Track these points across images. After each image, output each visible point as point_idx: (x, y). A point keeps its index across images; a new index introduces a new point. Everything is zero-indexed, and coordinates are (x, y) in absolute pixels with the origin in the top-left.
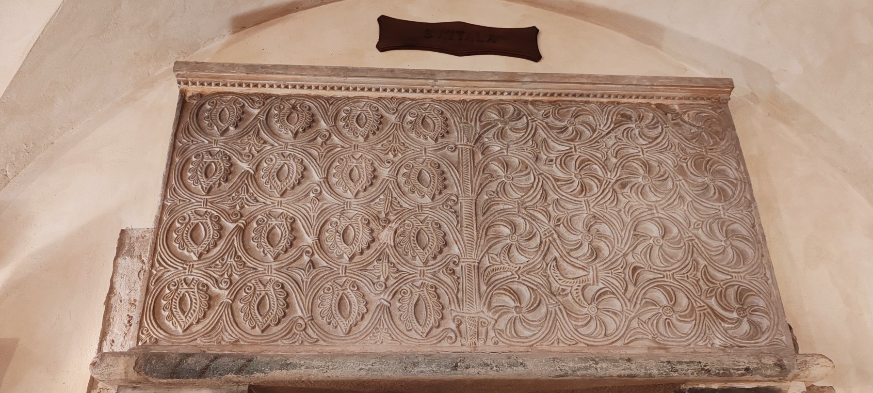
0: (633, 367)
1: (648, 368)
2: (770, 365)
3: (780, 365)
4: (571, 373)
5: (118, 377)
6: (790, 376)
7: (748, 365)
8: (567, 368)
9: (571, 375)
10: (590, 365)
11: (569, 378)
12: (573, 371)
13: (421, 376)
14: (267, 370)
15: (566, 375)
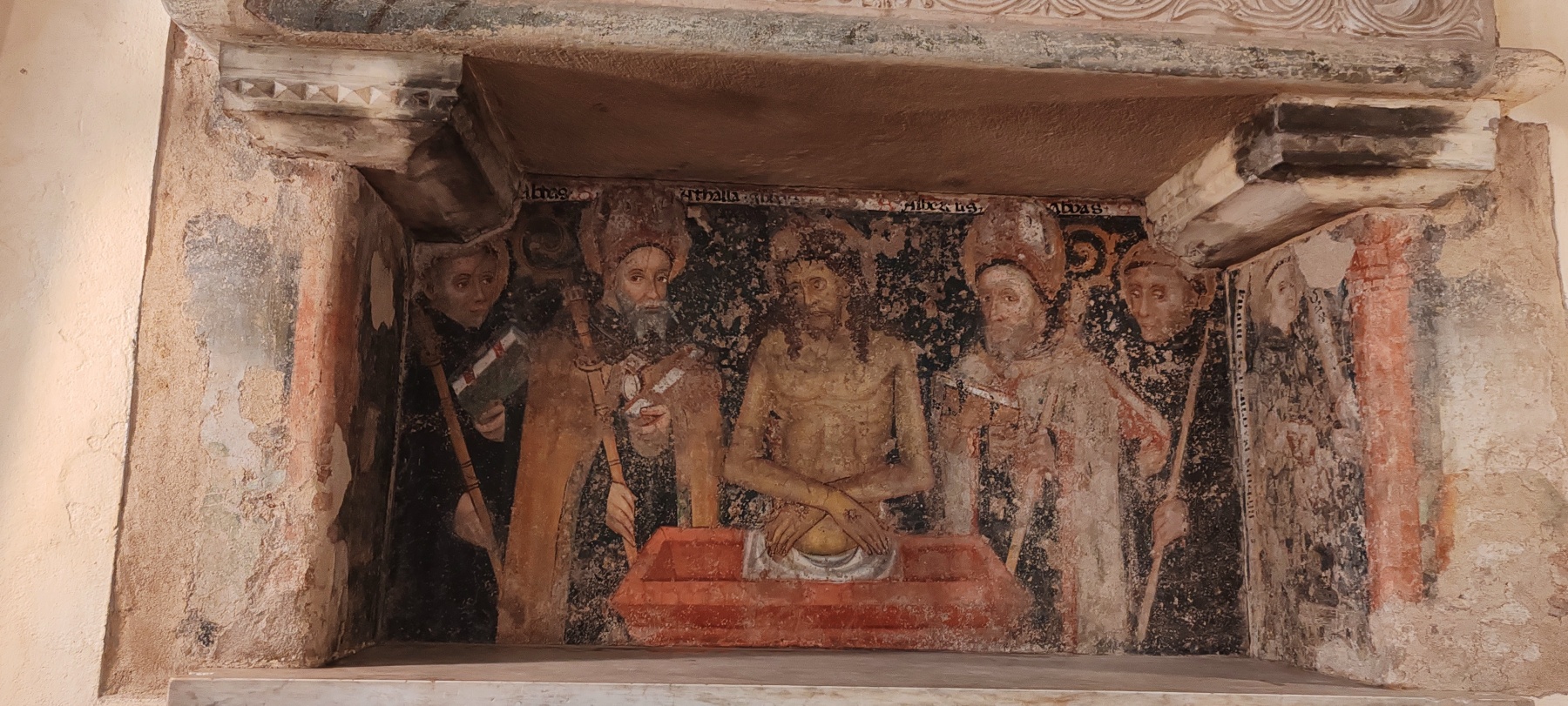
0: (1185, 54)
1: (1212, 58)
2: (1444, 63)
3: (1464, 65)
4: (1067, 59)
5: (219, 22)
6: (1478, 85)
7: (1403, 63)
8: (1060, 51)
9: (1066, 63)
10: (1104, 48)
11: (1062, 70)
12: (1072, 57)
13: (784, 51)
14: (496, 24)
15: (1056, 64)
